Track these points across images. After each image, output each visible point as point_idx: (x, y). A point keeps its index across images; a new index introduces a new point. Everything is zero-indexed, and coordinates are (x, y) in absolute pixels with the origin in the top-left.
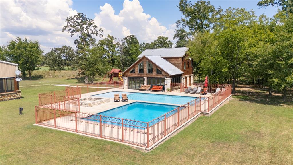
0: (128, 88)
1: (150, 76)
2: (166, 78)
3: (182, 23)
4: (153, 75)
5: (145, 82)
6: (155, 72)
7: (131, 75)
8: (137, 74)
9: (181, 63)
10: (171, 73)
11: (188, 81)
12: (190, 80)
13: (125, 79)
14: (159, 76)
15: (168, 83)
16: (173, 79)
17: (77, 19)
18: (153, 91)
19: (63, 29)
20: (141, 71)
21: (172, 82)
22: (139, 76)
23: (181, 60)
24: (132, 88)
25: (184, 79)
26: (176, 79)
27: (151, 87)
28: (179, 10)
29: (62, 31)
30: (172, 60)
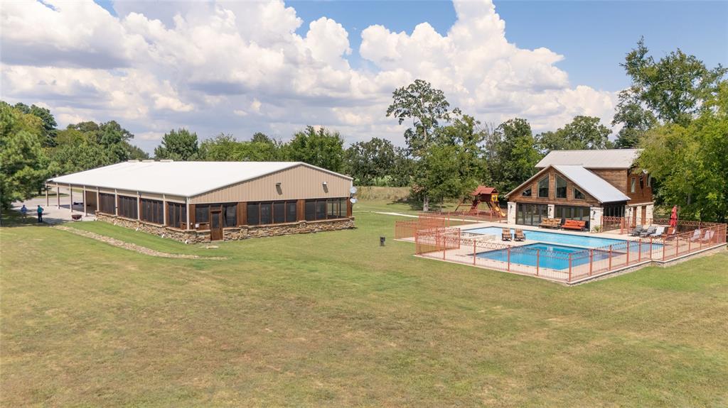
0: (516, 223)
1: (561, 202)
2: (594, 206)
3: (632, 96)
4: (567, 201)
5: (551, 214)
6: (571, 195)
7: (523, 199)
8: (535, 197)
9: (624, 180)
10: (604, 199)
11: (639, 215)
12: (644, 214)
13: (511, 207)
14: (579, 203)
15: (597, 216)
16: (608, 210)
17: (413, 91)
18: (566, 229)
19: (388, 111)
20: (544, 192)
21: (604, 215)
22: (540, 201)
23: (625, 173)
24: (524, 223)
25: (630, 210)
26: (614, 211)
27: (563, 222)
28: (627, 71)
29: (387, 116)
30: (607, 173)
